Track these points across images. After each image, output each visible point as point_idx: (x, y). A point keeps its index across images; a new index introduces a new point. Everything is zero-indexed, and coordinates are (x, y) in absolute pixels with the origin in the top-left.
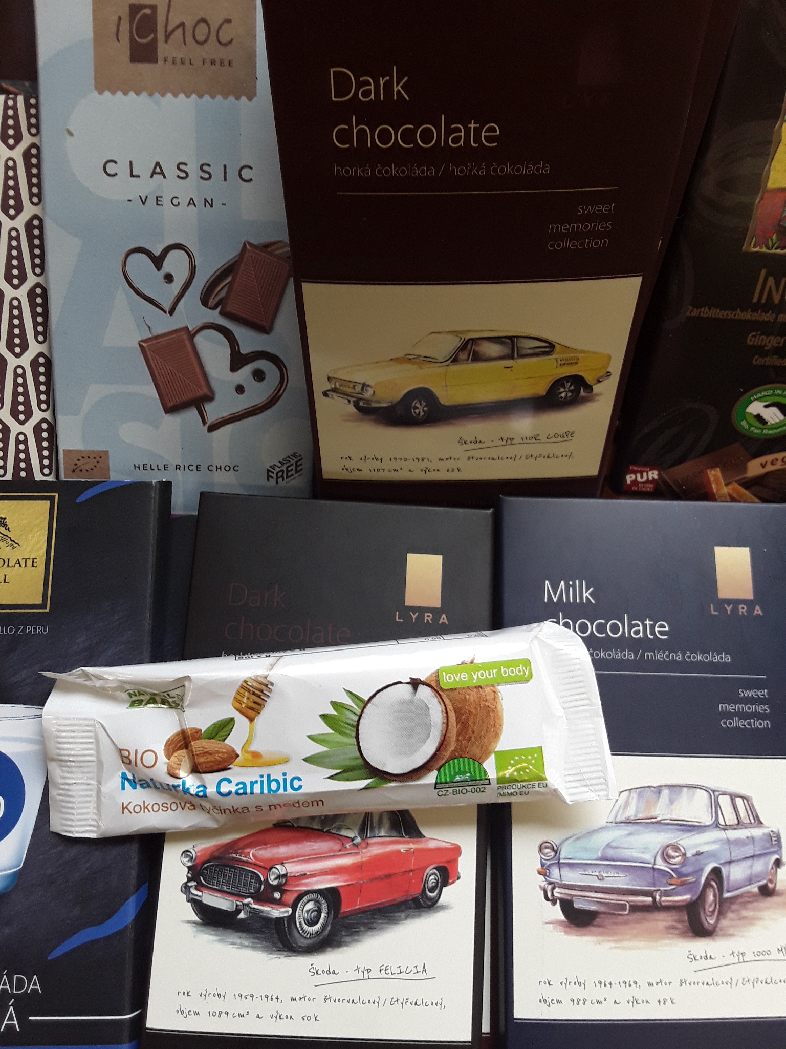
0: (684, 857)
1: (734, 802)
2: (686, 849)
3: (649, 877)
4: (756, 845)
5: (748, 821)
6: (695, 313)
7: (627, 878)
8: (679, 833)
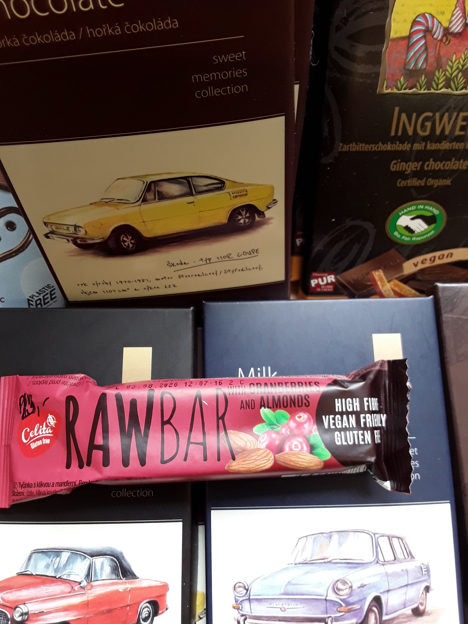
0: (351, 589)
1: (391, 542)
2: (352, 583)
3: (322, 606)
4: (409, 576)
5: (403, 557)
6: (346, 148)
7: (304, 609)
8: (347, 570)
